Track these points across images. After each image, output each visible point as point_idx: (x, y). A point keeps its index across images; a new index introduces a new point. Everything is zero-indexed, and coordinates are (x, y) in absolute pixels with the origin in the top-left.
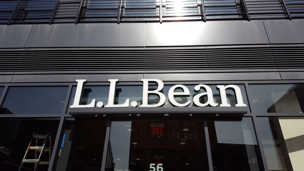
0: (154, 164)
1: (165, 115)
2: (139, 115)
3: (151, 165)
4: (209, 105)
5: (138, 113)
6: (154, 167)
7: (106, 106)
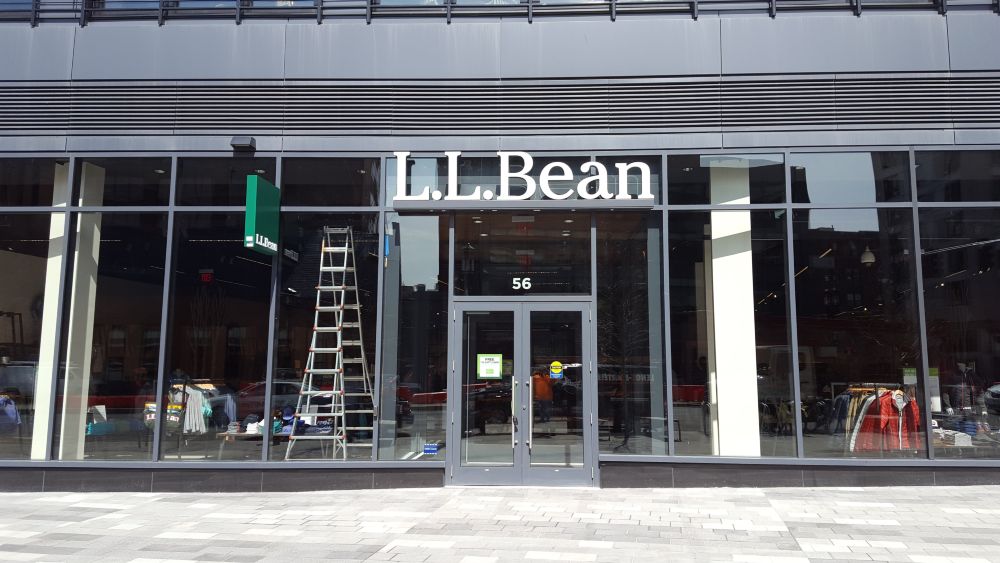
0: (519, 279)
4: (600, 197)
6: (519, 284)
7: (446, 198)
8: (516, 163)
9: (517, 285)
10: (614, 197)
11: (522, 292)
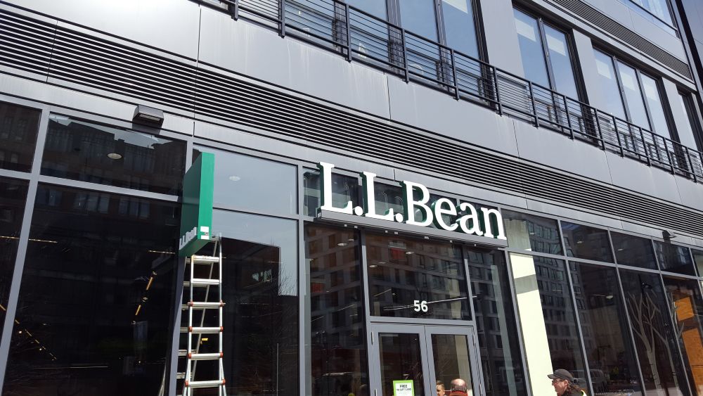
0: (418, 302)
1: (425, 237)
2: (396, 233)
3: (415, 302)
4: (475, 234)
5: (396, 231)
6: (418, 305)
7: (367, 215)
8: (418, 194)
9: (417, 308)
10: (483, 235)
11: (421, 314)
